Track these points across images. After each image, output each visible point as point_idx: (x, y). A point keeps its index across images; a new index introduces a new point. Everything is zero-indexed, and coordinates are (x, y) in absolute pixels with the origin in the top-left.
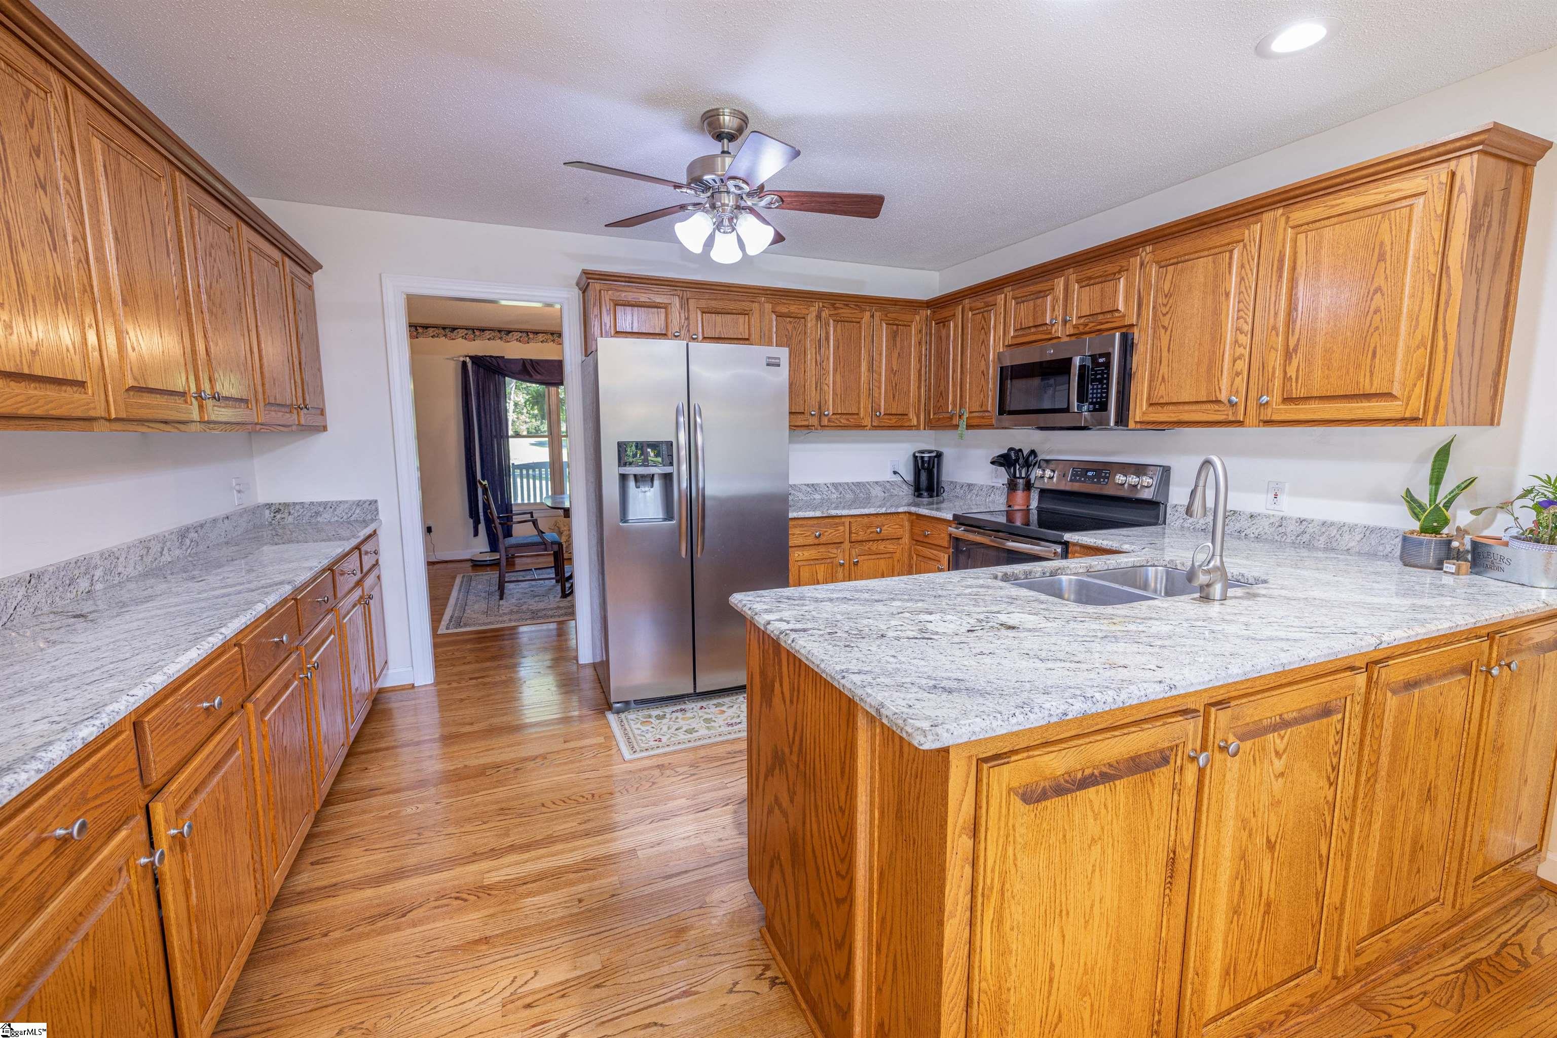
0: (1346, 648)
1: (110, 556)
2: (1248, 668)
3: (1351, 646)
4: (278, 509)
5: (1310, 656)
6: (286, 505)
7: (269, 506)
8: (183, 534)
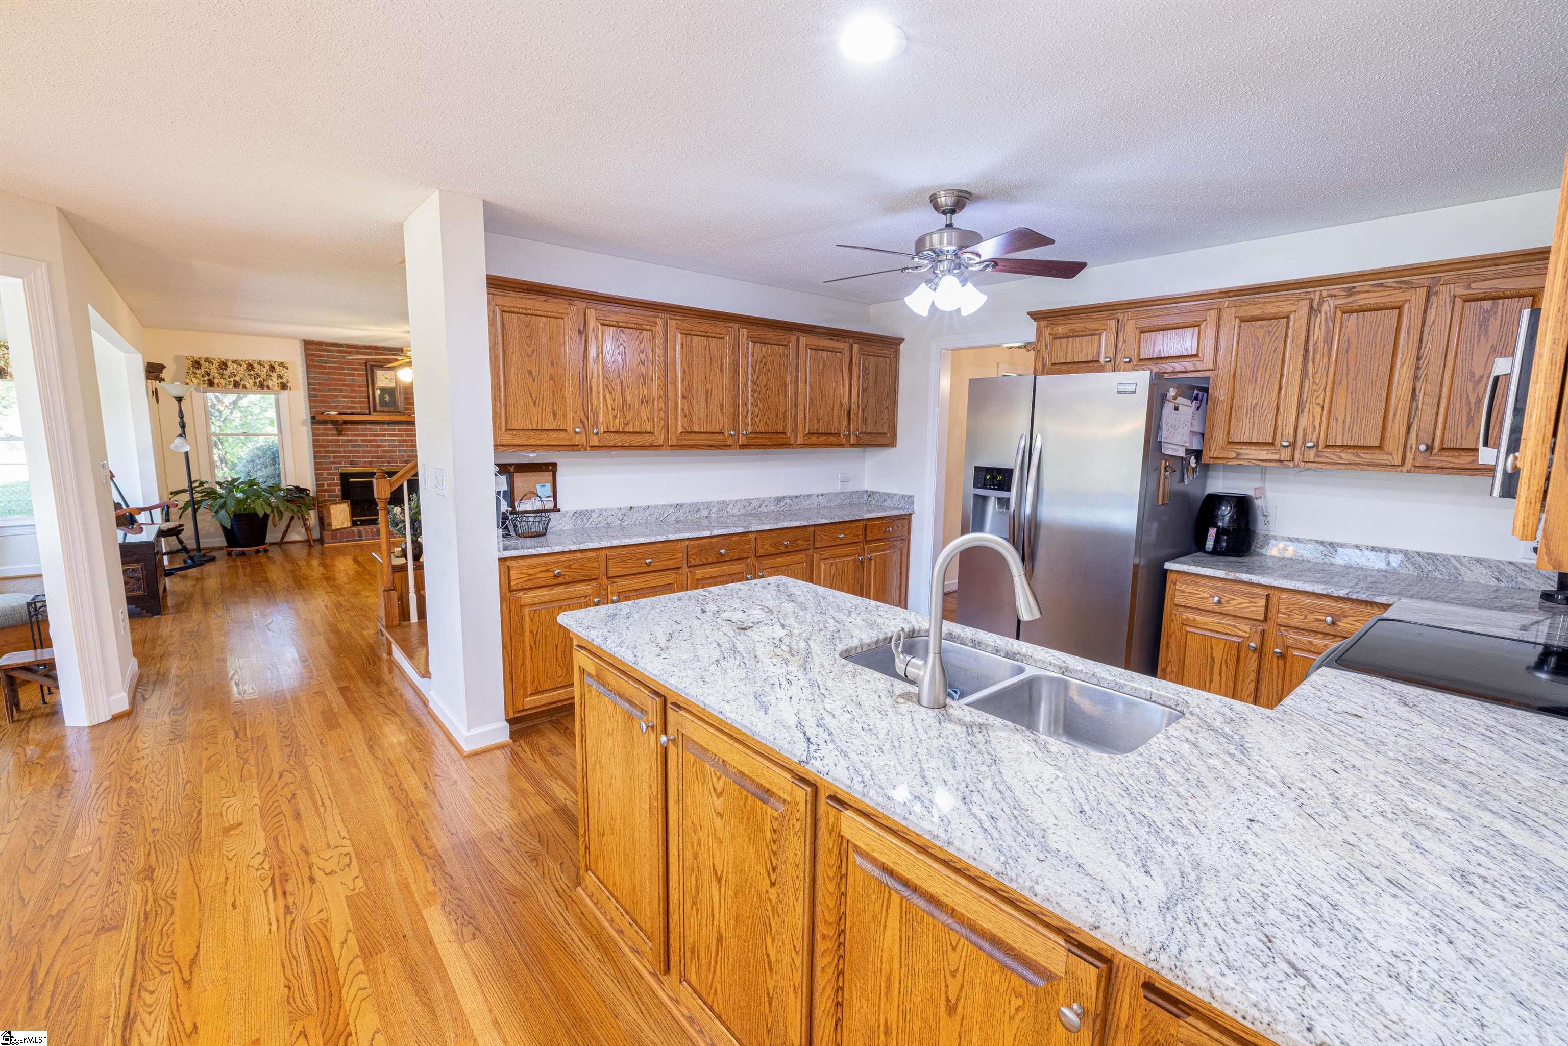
0: (766, 735)
1: (725, 504)
2: (681, 686)
3: (771, 738)
4: (871, 494)
5: (728, 714)
6: (873, 492)
7: (867, 491)
8: (779, 500)
